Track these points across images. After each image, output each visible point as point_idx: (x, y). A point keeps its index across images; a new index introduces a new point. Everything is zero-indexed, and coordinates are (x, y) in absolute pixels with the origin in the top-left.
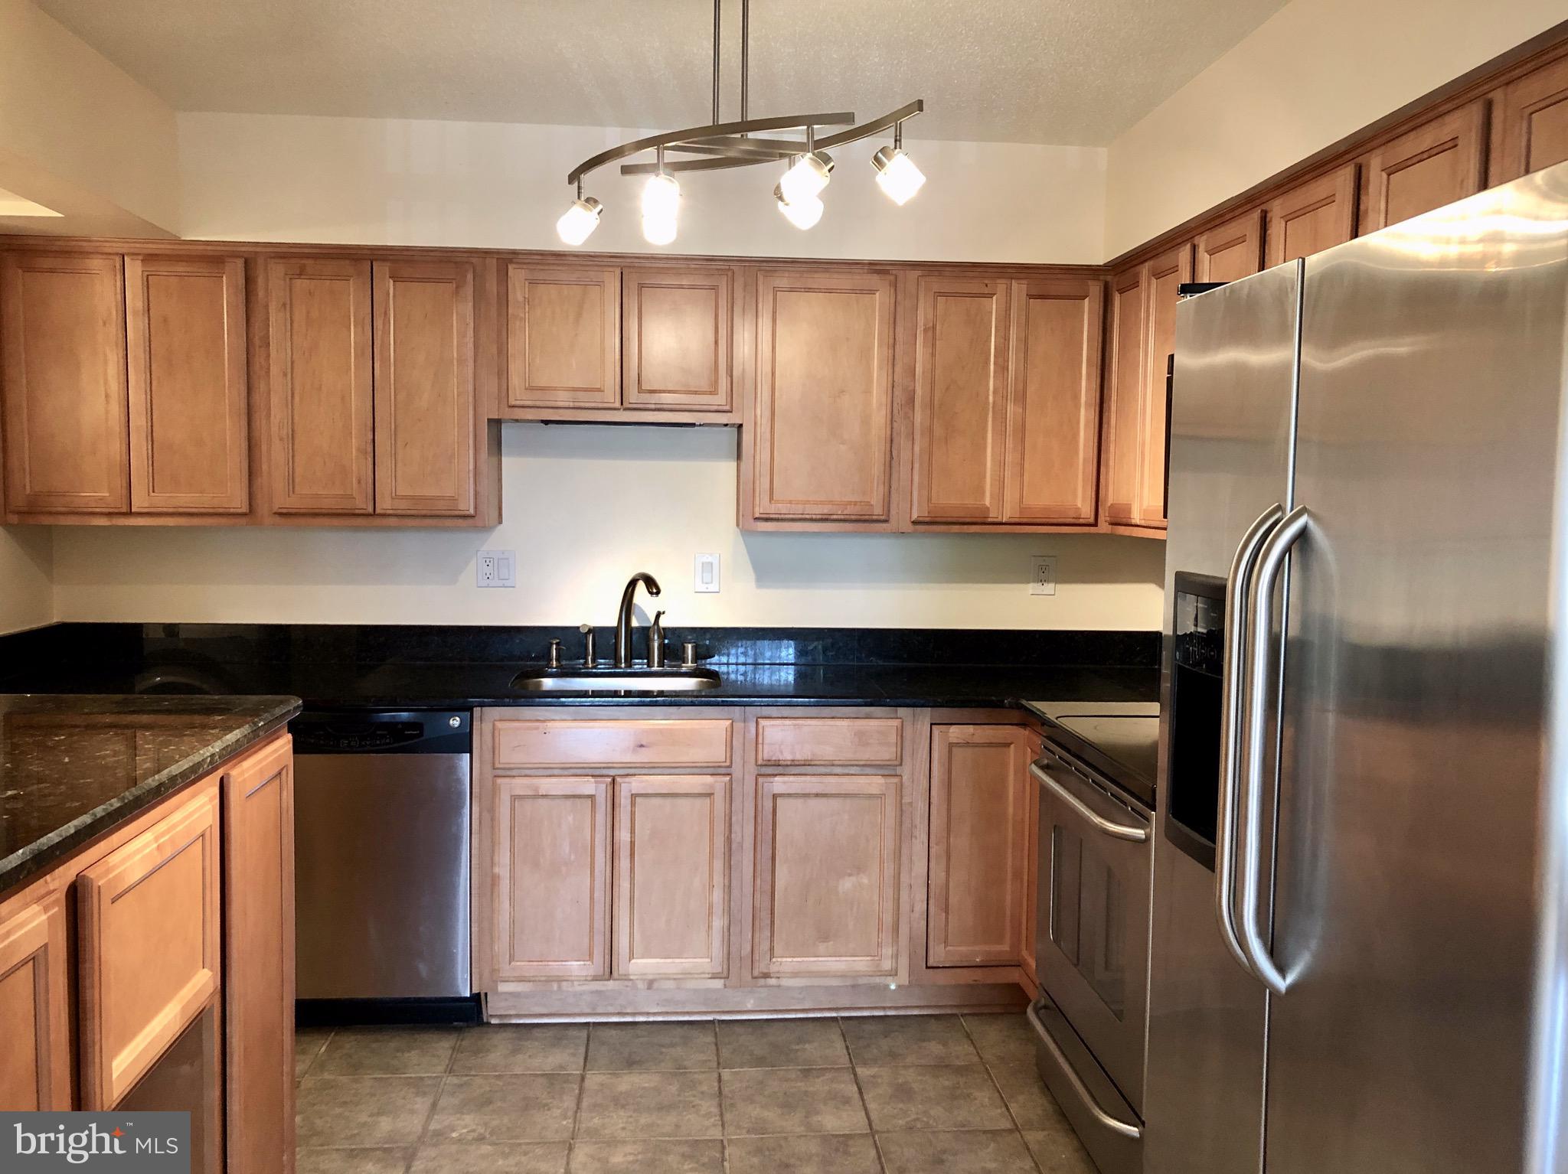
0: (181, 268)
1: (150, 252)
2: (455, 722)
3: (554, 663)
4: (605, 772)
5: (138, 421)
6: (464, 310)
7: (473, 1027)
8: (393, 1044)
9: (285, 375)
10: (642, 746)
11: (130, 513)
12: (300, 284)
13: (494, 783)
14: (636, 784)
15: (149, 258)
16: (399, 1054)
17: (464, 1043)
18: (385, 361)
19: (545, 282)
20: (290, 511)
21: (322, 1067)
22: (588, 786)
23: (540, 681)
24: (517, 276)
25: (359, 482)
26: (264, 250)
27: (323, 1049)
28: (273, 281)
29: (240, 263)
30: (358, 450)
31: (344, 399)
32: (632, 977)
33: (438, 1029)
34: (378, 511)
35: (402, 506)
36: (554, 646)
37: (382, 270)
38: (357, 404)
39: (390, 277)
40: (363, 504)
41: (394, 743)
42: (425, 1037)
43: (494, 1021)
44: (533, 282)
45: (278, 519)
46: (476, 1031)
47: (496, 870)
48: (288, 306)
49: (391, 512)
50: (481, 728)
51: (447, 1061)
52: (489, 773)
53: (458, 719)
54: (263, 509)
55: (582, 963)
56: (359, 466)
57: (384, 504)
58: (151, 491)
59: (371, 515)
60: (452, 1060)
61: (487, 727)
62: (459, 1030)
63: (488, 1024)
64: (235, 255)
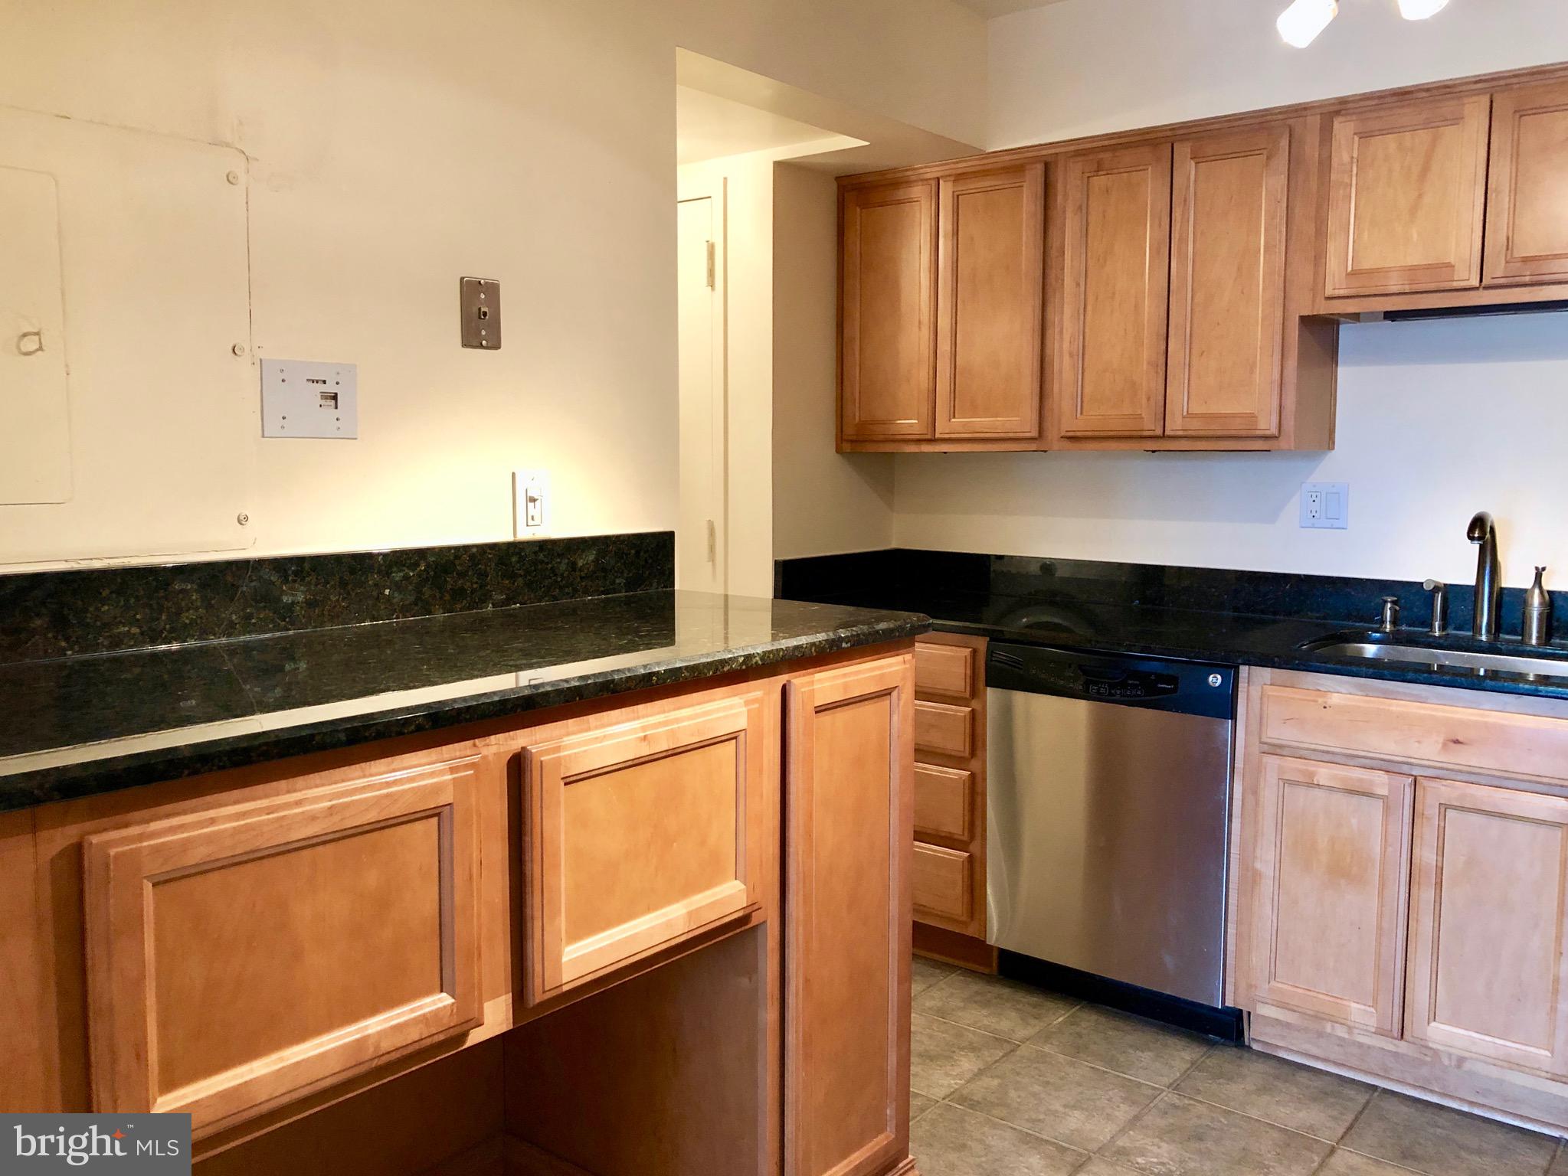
0: (987, 183)
1: (960, 171)
2: (1215, 680)
3: (1388, 626)
4: (1405, 769)
5: (944, 346)
6: (1273, 184)
7: (1229, 1046)
8: (1130, 1038)
9: (1078, 285)
10: (1457, 742)
11: (933, 441)
12: (1100, 181)
13: (1260, 761)
14: (1446, 791)
15: (959, 177)
16: (1131, 1051)
17: (1208, 1061)
18: (1183, 257)
19: (1383, 132)
20: (1078, 434)
21: (1046, 1037)
22: (1380, 782)
23: (1363, 648)
24: (1343, 129)
25: (1148, 399)
26: (1063, 150)
27: (1060, 1019)
28: (1069, 184)
29: (1040, 167)
30: (1149, 363)
31: (1137, 307)
32: (1431, 1045)
33: (1190, 1037)
34: (1167, 433)
35: (1195, 426)
36: (1389, 605)
37: (1183, 151)
38: (1150, 310)
39: (1191, 159)
40: (1151, 426)
41: (1144, 696)
42: (1171, 1040)
43: (1255, 1046)
44: (1364, 135)
45: (1067, 444)
46: (1231, 1052)
47: (1258, 865)
48: (1083, 209)
49: (1180, 433)
50: (1248, 691)
51: (1178, 1075)
52: (1255, 749)
53: (1219, 677)
54: (1052, 433)
55: (1363, 1007)
56: (1149, 382)
57: (1174, 425)
58: (952, 416)
59: (1161, 437)
60: (1186, 1075)
61: (1255, 691)
62: (1212, 1044)
63: (1249, 1047)
64: (1036, 160)
